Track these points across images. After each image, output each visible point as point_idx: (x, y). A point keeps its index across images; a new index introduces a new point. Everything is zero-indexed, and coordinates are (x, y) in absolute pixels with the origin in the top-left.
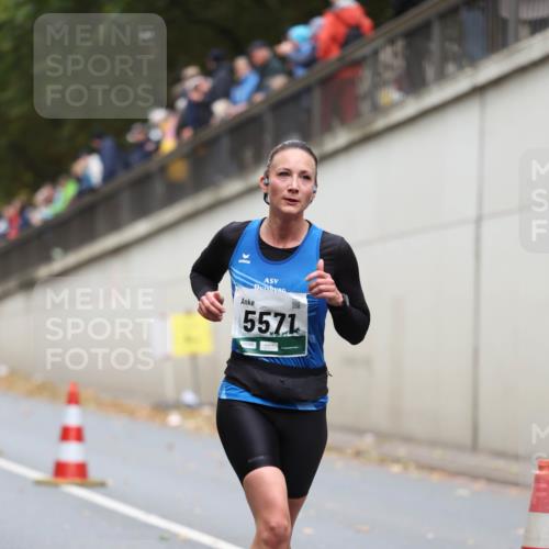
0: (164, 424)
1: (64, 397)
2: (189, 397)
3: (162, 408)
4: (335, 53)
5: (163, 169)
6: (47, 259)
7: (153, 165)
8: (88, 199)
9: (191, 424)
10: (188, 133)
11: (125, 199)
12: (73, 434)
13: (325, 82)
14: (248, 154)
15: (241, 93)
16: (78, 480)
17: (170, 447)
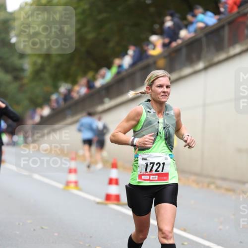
1: (110, 165)
4: (236, 10)
5: (155, 63)
6: (102, 102)
7: (150, 61)
8: (120, 76)
11: (138, 76)
12: (114, 182)
13: (230, 23)
14: (194, 56)
16: (116, 202)
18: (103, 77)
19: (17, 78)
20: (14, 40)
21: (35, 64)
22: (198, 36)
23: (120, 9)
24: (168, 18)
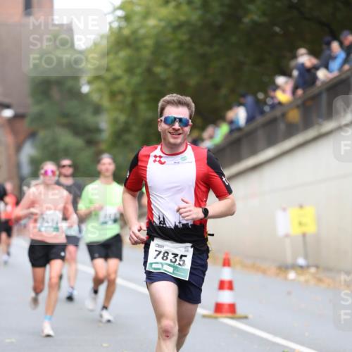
0: (286, 278)
1: (221, 261)
2: (301, 261)
3: (284, 268)
5: (284, 115)
7: (278, 112)
8: (236, 135)
9: (302, 278)
10: (300, 92)
11: (261, 134)
12: (226, 285)
15: (335, 65)
16: (230, 315)
17: (289, 293)
18: (211, 137)
19: (90, 143)
20: (85, 89)
21: (115, 121)
22: (344, 76)
23: (234, 39)
24: (302, 51)
